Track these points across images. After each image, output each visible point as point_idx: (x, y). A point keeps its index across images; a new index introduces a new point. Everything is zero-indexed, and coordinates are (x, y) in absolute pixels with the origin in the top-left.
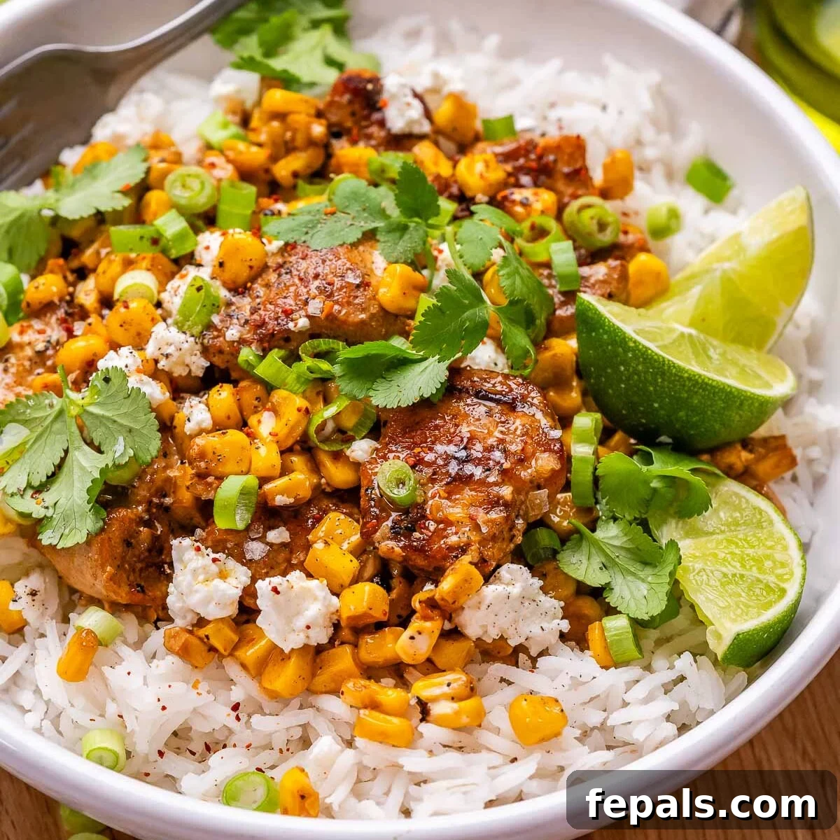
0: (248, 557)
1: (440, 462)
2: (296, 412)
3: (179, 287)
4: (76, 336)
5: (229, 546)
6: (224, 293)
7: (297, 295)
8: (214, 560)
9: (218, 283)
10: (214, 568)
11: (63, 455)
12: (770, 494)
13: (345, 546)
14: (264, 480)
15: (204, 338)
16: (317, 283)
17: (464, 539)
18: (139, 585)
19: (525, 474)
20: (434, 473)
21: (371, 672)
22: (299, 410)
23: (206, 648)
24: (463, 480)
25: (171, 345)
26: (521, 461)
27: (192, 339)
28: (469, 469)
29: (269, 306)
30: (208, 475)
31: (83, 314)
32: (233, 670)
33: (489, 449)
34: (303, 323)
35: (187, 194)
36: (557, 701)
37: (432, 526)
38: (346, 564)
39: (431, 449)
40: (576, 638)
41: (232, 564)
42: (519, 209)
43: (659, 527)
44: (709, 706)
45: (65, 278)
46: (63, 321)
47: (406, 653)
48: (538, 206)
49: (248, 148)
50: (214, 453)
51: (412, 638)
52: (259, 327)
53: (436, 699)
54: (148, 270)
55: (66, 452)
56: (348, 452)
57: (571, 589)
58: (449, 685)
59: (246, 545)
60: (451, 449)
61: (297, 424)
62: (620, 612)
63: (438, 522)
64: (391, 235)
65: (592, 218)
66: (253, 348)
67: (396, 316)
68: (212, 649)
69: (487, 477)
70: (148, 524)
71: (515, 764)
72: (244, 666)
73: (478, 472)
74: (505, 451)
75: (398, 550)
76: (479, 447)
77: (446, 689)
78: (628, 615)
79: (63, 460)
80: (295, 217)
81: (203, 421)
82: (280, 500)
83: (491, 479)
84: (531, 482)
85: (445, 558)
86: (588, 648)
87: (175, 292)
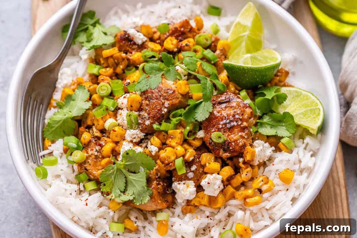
0: (190, 178)
1: (224, 126)
2: (179, 134)
3: (123, 118)
4: (104, 146)
5: (183, 178)
6: (137, 113)
7: (159, 104)
8: (184, 184)
9: (133, 112)
10: (185, 186)
11: (125, 179)
12: (289, 85)
13: (213, 161)
14: (184, 156)
15: (139, 128)
16: (162, 98)
17: (243, 142)
18: (166, 201)
19: (246, 116)
20: (224, 130)
21: (237, 189)
22: (180, 133)
23: (194, 207)
24: (233, 127)
25: (134, 134)
26: (242, 114)
27: (138, 130)
28: (232, 124)
29: (153, 110)
30: (169, 164)
31: (99, 138)
32: (203, 208)
33: (234, 116)
34: (166, 110)
35: (105, 91)
36: (288, 169)
37: (233, 144)
38: (216, 166)
39: (219, 124)
40: (278, 150)
41: (188, 182)
42: (186, 48)
43: (277, 110)
44: (318, 147)
45: (86, 131)
46: (96, 144)
47: (246, 179)
48: (191, 44)
49: (106, 70)
50: (167, 157)
51: (246, 175)
52: (154, 117)
53: (261, 186)
54: (110, 118)
55: (126, 178)
56: (197, 136)
57: (266, 138)
58: (262, 181)
59: (188, 175)
60: (224, 121)
61: (181, 137)
62: (284, 137)
63: (234, 142)
64: (168, 73)
65: (203, 39)
66: (157, 123)
67: (186, 95)
68: (196, 206)
69: (238, 123)
70: (159, 184)
71: (288, 190)
72: (205, 205)
73: (235, 123)
74: (238, 114)
75: (228, 155)
76: (231, 117)
77: (262, 183)
78: (287, 137)
79: (126, 180)
80: (140, 83)
81: (156, 150)
82: (191, 159)
83: (239, 123)
84: (248, 118)
85: (241, 150)
86: (282, 151)
87: (123, 120)
